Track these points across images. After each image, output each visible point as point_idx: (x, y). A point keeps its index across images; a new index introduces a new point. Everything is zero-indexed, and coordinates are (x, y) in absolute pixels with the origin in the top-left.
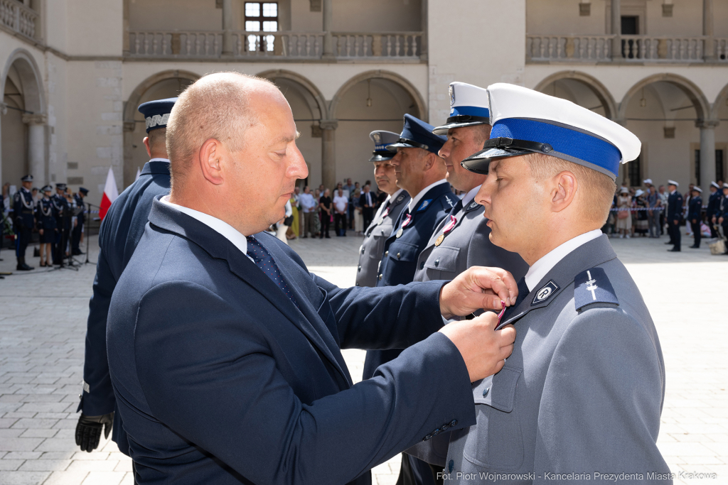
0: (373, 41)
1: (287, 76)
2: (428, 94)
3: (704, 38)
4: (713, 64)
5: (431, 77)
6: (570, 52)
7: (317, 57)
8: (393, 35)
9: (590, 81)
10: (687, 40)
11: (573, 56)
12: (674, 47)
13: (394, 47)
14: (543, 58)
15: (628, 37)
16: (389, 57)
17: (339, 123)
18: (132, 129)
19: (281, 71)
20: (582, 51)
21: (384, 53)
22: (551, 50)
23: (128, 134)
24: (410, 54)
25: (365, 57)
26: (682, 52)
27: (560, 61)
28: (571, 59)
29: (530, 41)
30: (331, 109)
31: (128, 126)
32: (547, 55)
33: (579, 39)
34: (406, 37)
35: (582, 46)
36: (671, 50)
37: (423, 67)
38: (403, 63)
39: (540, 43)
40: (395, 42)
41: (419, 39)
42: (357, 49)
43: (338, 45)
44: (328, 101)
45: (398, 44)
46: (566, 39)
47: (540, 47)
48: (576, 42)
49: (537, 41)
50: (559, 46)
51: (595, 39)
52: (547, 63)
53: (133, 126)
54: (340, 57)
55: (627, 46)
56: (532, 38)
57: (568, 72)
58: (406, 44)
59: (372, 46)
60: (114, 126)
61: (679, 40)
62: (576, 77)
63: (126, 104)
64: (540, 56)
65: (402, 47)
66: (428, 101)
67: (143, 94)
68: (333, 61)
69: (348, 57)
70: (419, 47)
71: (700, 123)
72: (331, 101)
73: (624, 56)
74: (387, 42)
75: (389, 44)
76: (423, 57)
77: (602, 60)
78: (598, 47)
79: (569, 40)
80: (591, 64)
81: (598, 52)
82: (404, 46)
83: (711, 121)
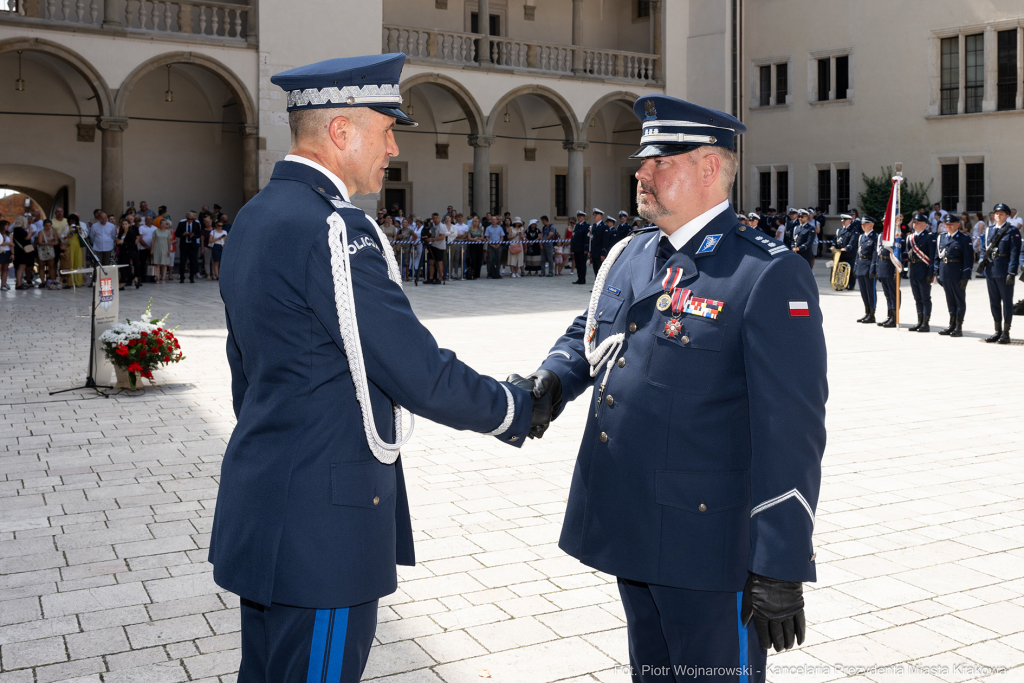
0: (180, 11)
1: (48, 49)
2: (258, 90)
3: (574, 47)
4: (583, 79)
5: (261, 67)
6: (433, 51)
7: (96, 26)
8: (209, 7)
9: (455, 88)
10: (557, 49)
11: (436, 56)
12: (544, 55)
13: (210, 22)
15: (495, 39)
16: (203, 35)
17: (130, 122)
19: (37, 40)
20: (446, 51)
21: (196, 30)
24: (233, 34)
25: (169, 32)
26: (552, 62)
27: (422, 61)
28: (434, 60)
29: (387, 31)
30: (118, 101)
33: (442, 35)
34: (227, 11)
35: (446, 45)
36: (541, 58)
37: (250, 54)
38: (224, 46)
39: (399, 35)
40: (212, 16)
41: (245, 15)
42: (156, 20)
43: (127, 12)
44: (112, 90)
45: (216, 19)
46: (429, 34)
47: (399, 42)
48: (440, 39)
49: (395, 34)
50: (421, 41)
51: (452, 36)
54: (130, 29)
55: (496, 50)
56: (388, 29)
57: (431, 75)
58: (228, 20)
59: (179, 18)
61: (549, 48)
62: (440, 81)
65: (221, 22)
66: (259, 99)
68: (123, 34)
69: (144, 30)
70: (244, 24)
71: (568, 144)
72: (118, 90)
73: (492, 61)
74: (200, 15)
75: (203, 18)
76: (251, 40)
77: (468, 64)
78: (464, 47)
79: (432, 36)
80: (456, 67)
81: (464, 53)
82: (224, 22)
83: (581, 143)
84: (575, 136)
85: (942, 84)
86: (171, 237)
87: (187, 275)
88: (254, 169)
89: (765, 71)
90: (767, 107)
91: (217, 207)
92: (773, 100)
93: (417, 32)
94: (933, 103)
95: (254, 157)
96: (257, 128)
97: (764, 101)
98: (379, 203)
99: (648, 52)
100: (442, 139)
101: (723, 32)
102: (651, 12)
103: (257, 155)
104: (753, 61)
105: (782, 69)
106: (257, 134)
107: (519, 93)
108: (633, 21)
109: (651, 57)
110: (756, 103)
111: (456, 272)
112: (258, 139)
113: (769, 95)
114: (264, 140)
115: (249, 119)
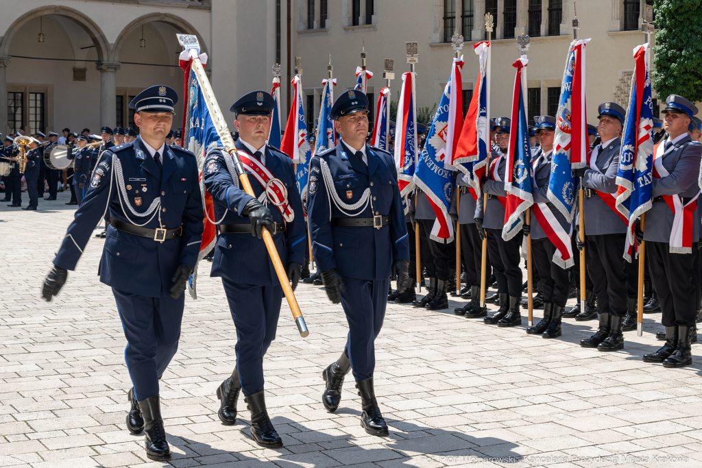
4: (114, 0)
71: (100, 65)
83: (112, 64)
84: (105, 57)
85: (445, 12)
90: (311, 30)
92: (316, 24)
94: (436, 31)
97: (310, 24)
107: (39, 14)
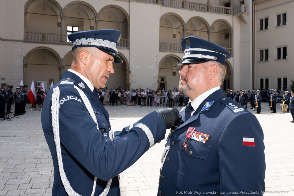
2: (129, 59)
5: (130, 53)
6: (172, 49)
11: (172, 50)
14: (164, 50)
18: (26, 67)
20: (175, 48)
22: (166, 48)
23: (25, 68)
24: (124, 46)
27: (169, 51)
28: (172, 51)
29: (160, 44)
31: (25, 65)
32: (165, 49)
33: (174, 44)
34: (123, 40)
35: (175, 47)
37: (128, 50)
38: (122, 49)
39: (163, 45)
41: (127, 41)
46: (171, 44)
47: (163, 46)
48: (174, 45)
49: (162, 45)
50: (169, 46)
51: (177, 45)
52: (165, 51)
53: (27, 65)
56: (161, 43)
57: (171, 55)
58: (123, 43)
60: (20, 65)
62: (173, 56)
63: (24, 58)
64: (163, 49)
66: (129, 61)
67: (31, 54)
70: (126, 44)
76: (128, 47)
77: (181, 52)
78: (180, 47)
79: (172, 45)
80: (178, 52)
81: (180, 49)
82: (122, 43)
86: (108, 94)
87: (112, 104)
88: (128, 78)
89: (262, 52)
90: (262, 61)
91: (120, 87)
92: (264, 59)
93: (168, 44)
95: (128, 75)
96: (129, 68)
97: (262, 60)
98: (158, 87)
99: (228, 47)
100: (174, 71)
101: (250, 42)
102: (229, 37)
103: (129, 75)
104: (258, 49)
105: (267, 51)
106: (129, 70)
108: (225, 39)
109: (229, 49)
110: (259, 60)
111: (177, 104)
112: (129, 71)
113: (263, 58)
114: (131, 71)
115: (127, 66)
